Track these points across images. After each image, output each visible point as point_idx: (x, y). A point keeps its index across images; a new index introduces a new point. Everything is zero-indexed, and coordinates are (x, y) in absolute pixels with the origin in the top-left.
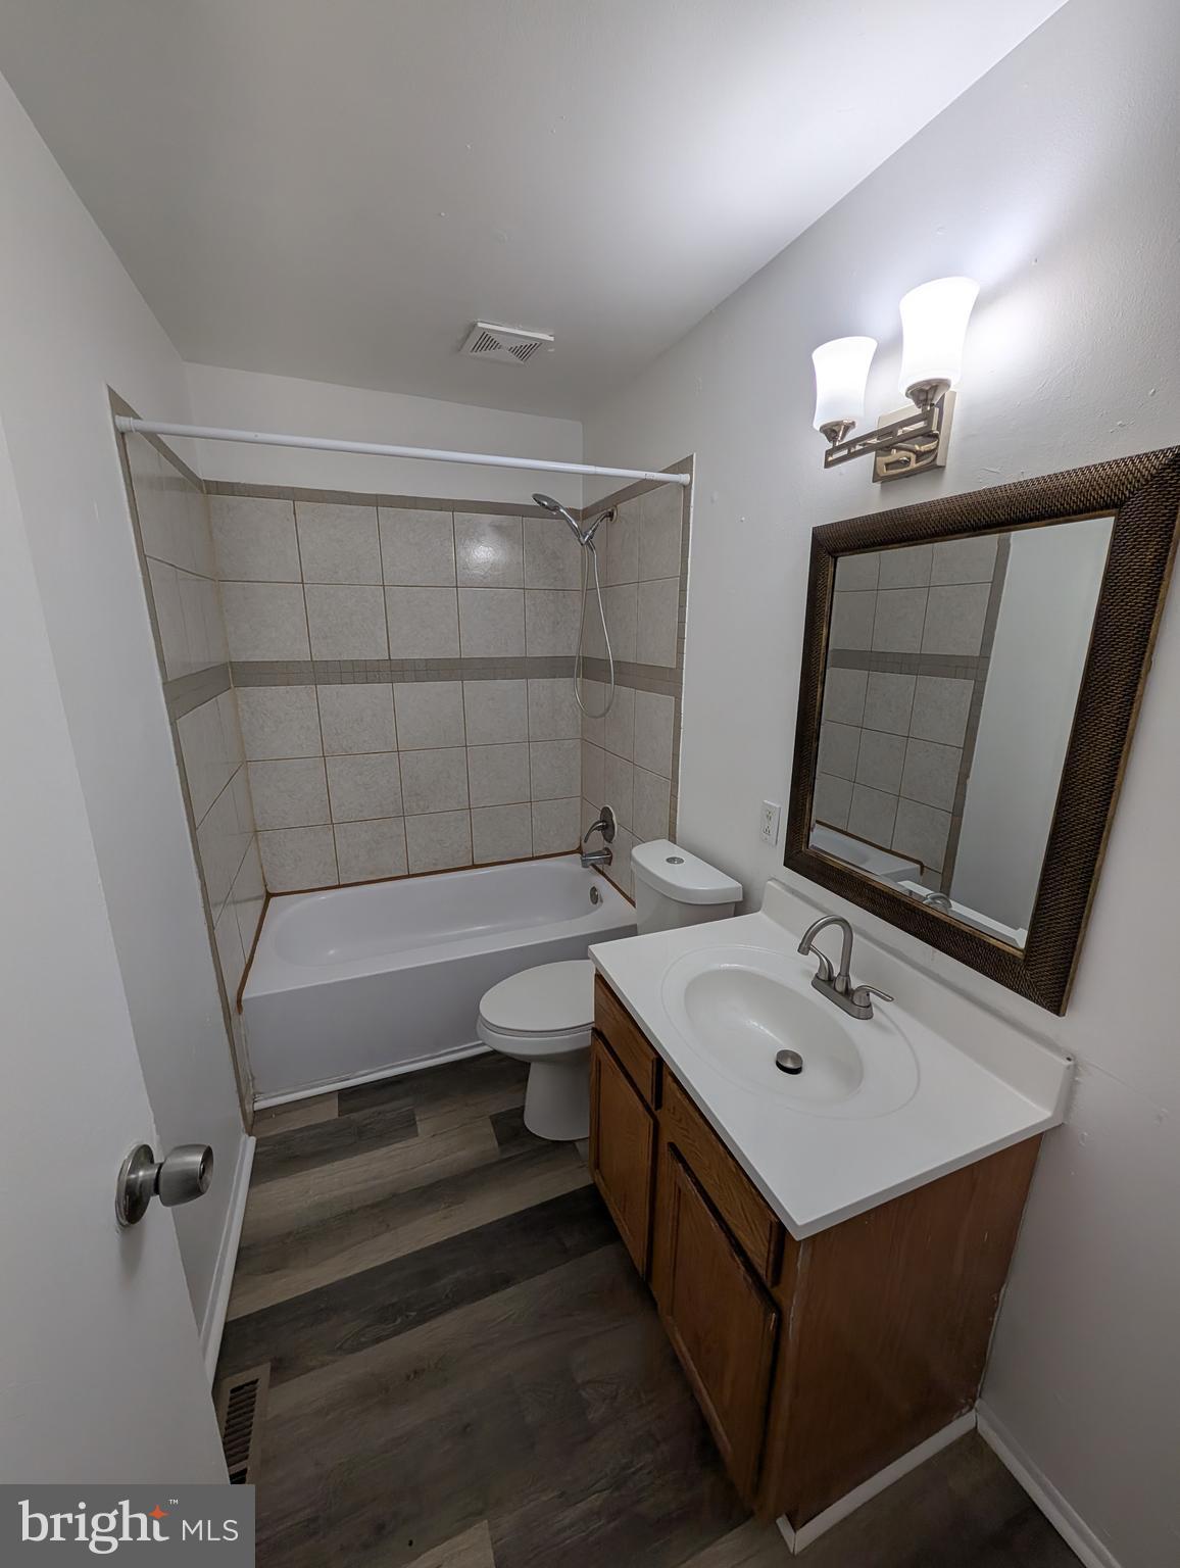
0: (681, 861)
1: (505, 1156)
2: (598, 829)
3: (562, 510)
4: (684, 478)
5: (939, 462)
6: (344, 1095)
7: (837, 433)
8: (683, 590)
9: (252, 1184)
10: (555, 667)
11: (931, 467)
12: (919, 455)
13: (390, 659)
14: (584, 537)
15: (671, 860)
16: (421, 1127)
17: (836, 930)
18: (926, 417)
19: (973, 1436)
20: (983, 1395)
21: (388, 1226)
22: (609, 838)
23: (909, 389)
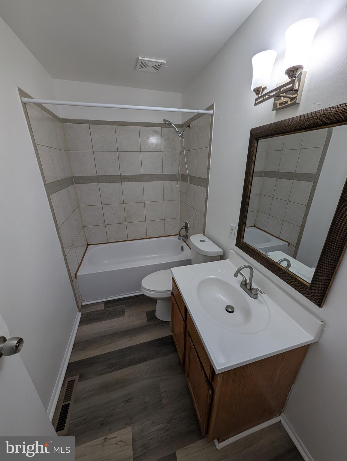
0: (205, 241)
1: (148, 324)
2: (184, 228)
3: (172, 125)
4: (211, 112)
5: (297, 102)
6: (106, 302)
7: (259, 91)
8: (210, 152)
9: (79, 326)
10: (171, 177)
11: (295, 104)
12: (292, 99)
13: (120, 175)
14: (180, 134)
15: (201, 241)
16: (126, 314)
17: (248, 270)
18: (293, 82)
19: (279, 423)
20: (284, 412)
21: (114, 341)
22: (187, 231)
23: (286, 71)
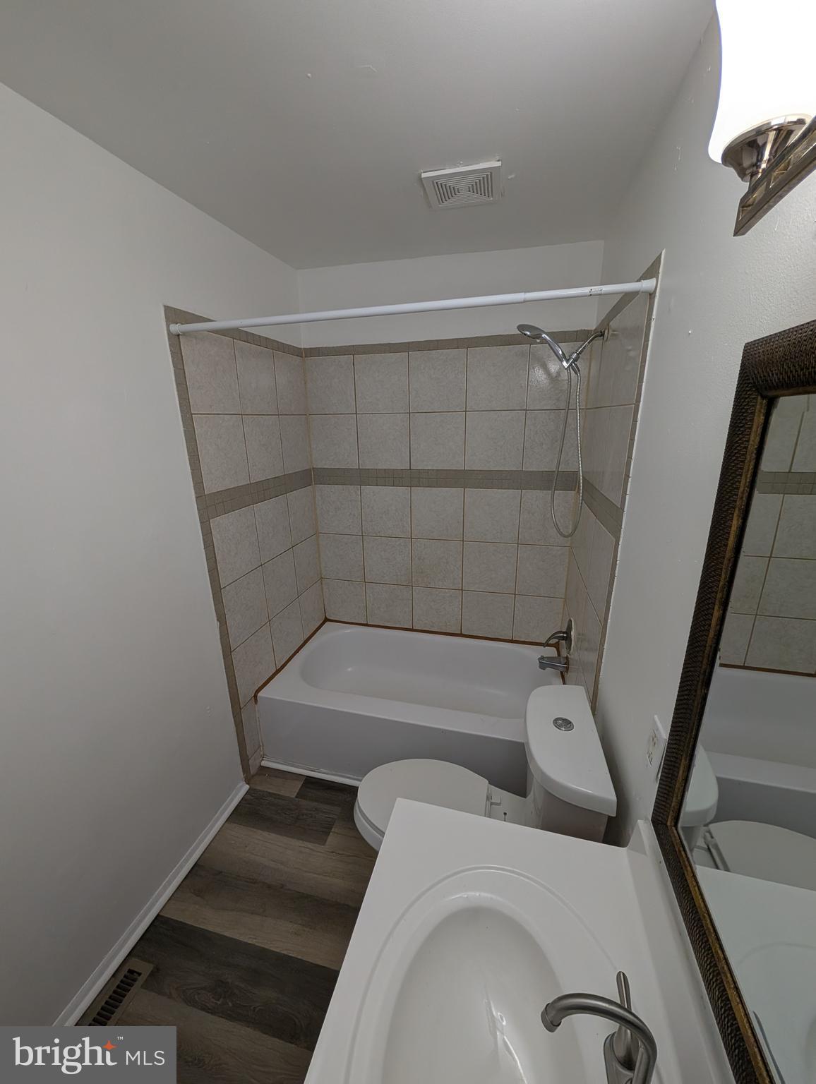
2: (559, 638)
3: (544, 336)
6: (310, 782)
9: (229, 820)
10: (547, 480)
13: (410, 469)
14: (567, 362)
16: (331, 839)
